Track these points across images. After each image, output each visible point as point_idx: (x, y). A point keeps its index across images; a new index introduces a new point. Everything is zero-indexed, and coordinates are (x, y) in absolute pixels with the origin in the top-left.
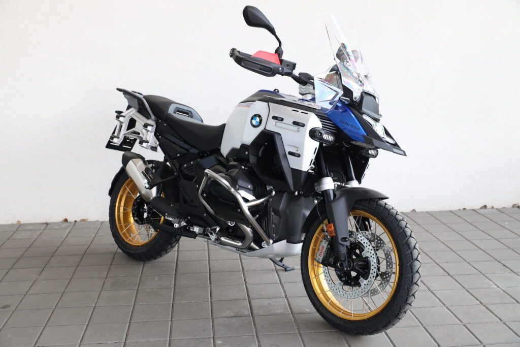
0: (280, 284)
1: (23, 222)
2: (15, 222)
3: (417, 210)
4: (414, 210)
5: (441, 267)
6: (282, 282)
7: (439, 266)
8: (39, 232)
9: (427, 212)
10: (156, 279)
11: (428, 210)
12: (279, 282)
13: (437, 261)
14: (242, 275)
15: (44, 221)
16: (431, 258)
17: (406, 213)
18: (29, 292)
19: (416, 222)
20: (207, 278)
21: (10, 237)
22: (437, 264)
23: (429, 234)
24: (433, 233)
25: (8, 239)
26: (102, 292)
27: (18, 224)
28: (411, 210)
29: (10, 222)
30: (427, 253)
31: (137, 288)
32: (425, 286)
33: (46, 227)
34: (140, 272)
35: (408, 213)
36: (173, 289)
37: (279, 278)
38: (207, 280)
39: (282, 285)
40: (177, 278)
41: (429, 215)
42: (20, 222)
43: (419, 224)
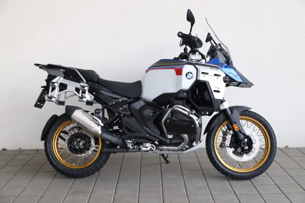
0: (186, 196)
1: (23, 148)
2: (17, 148)
3: (289, 146)
4: (287, 147)
5: (301, 187)
6: (188, 194)
7: (301, 186)
8: (32, 156)
9: (296, 148)
10: (103, 189)
11: (297, 147)
12: (186, 194)
13: (299, 183)
14: (161, 189)
15: (36, 148)
16: (295, 181)
17: (281, 148)
18: (20, 196)
19: (288, 155)
20: (137, 189)
21: (13, 158)
22: (299, 185)
23: (296, 163)
24: (299, 163)
25: (12, 160)
26: (67, 197)
27: (19, 150)
28: (285, 146)
29: (14, 149)
30: (293, 177)
31: (90, 195)
32: (288, 200)
33: (37, 152)
34: (93, 184)
35: (283, 148)
36: (113, 196)
37: (186, 191)
38: (137, 191)
39: (187, 196)
40: (117, 189)
41: (297, 150)
42: (21, 148)
43: (290, 156)
